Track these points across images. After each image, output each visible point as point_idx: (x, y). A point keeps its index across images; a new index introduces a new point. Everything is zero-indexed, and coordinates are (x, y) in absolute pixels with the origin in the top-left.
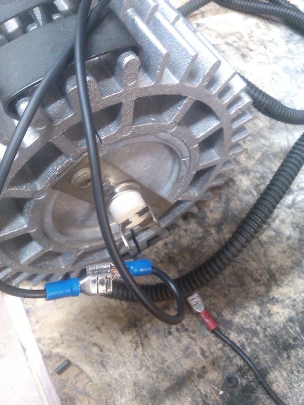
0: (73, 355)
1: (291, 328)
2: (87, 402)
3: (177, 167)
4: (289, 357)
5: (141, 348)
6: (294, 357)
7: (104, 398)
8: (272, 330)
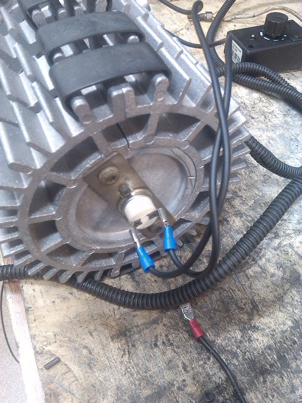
0: (63, 354)
1: (269, 355)
2: (70, 400)
3: (183, 186)
4: (265, 382)
5: (127, 356)
6: (270, 382)
7: (87, 398)
8: (250, 355)
